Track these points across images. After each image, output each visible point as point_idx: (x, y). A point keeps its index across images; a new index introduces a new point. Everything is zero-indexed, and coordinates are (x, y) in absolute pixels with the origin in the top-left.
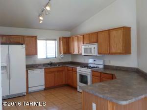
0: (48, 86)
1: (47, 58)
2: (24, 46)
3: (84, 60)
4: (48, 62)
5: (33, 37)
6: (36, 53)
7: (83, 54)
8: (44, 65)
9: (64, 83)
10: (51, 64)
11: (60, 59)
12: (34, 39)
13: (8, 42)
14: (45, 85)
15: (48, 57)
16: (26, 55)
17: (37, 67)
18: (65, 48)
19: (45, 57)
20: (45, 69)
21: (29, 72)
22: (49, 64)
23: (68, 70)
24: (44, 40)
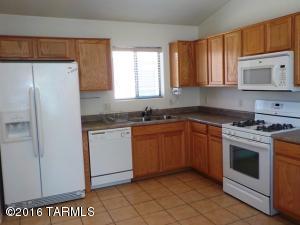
0: (140, 173)
1: (138, 97)
2: (74, 65)
3: (241, 104)
4: (141, 109)
5: (99, 41)
6: (109, 86)
7: (241, 87)
8: (131, 116)
9: (183, 163)
10: (148, 114)
11: (171, 101)
12: (102, 47)
13: (35, 58)
14: (134, 170)
15: (141, 95)
16: (82, 91)
17: (113, 122)
18: (186, 69)
19: (134, 96)
20: (133, 127)
21: (91, 137)
22: (143, 114)
23: (194, 130)
24: (131, 49)
